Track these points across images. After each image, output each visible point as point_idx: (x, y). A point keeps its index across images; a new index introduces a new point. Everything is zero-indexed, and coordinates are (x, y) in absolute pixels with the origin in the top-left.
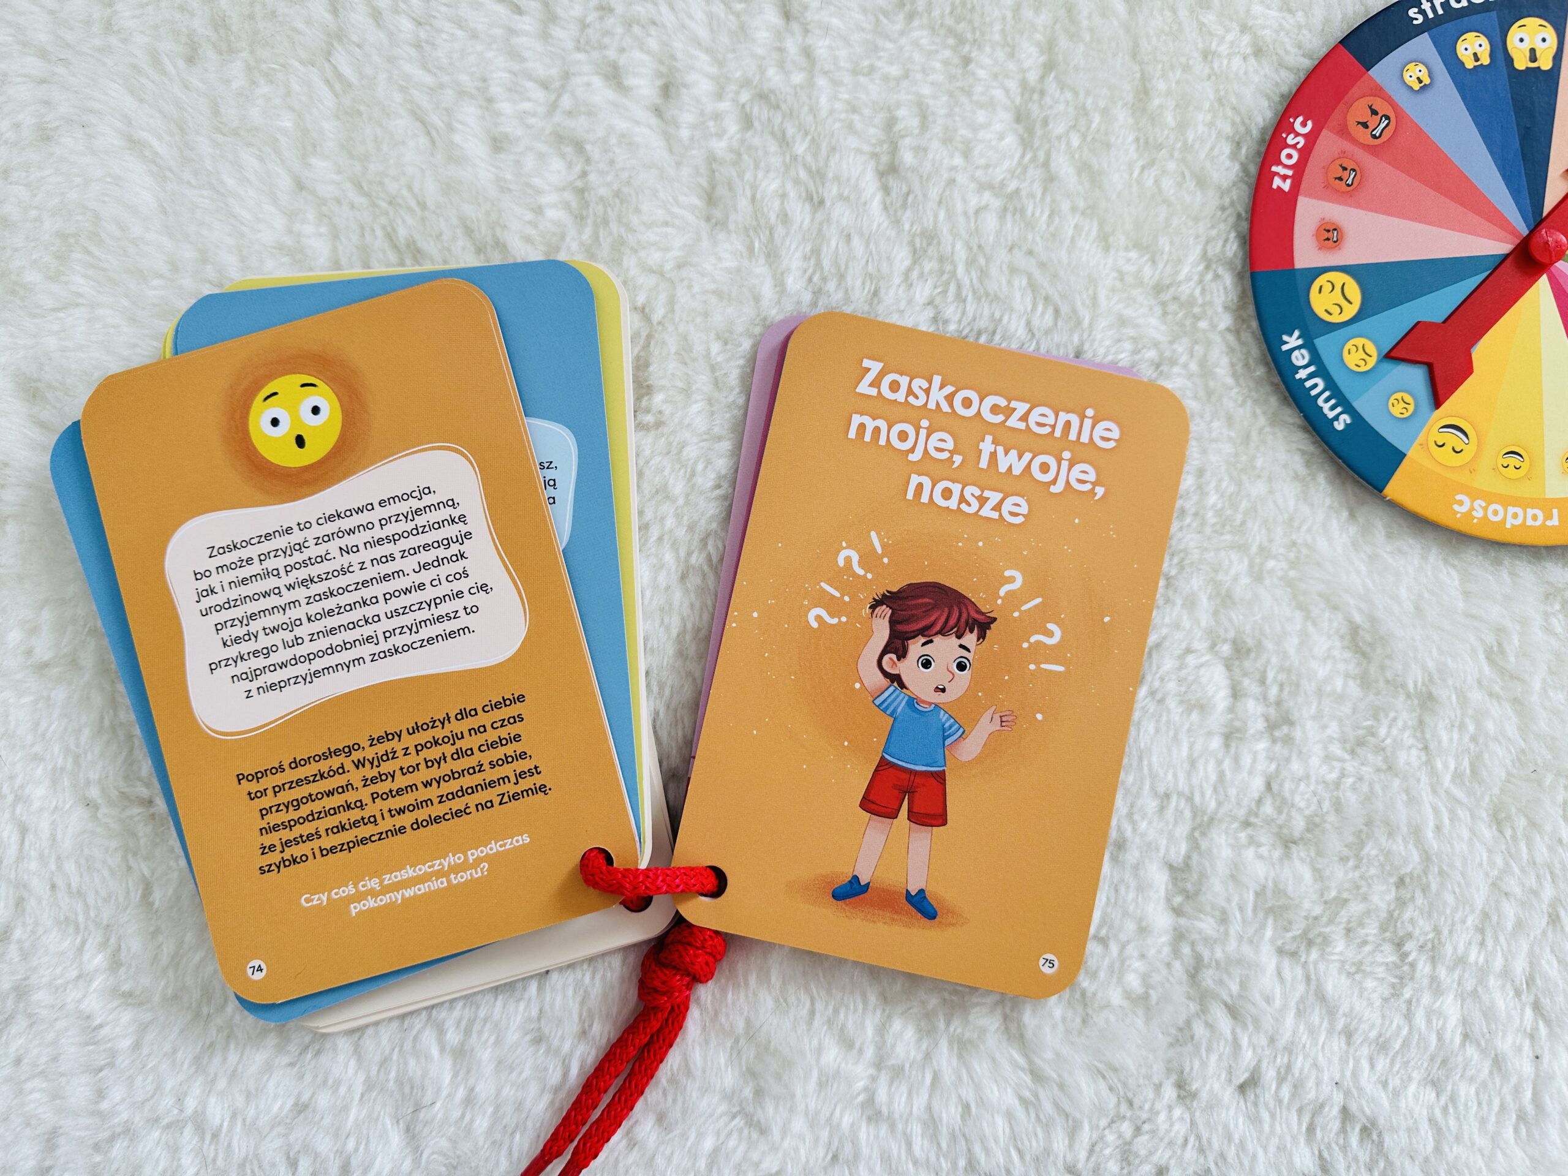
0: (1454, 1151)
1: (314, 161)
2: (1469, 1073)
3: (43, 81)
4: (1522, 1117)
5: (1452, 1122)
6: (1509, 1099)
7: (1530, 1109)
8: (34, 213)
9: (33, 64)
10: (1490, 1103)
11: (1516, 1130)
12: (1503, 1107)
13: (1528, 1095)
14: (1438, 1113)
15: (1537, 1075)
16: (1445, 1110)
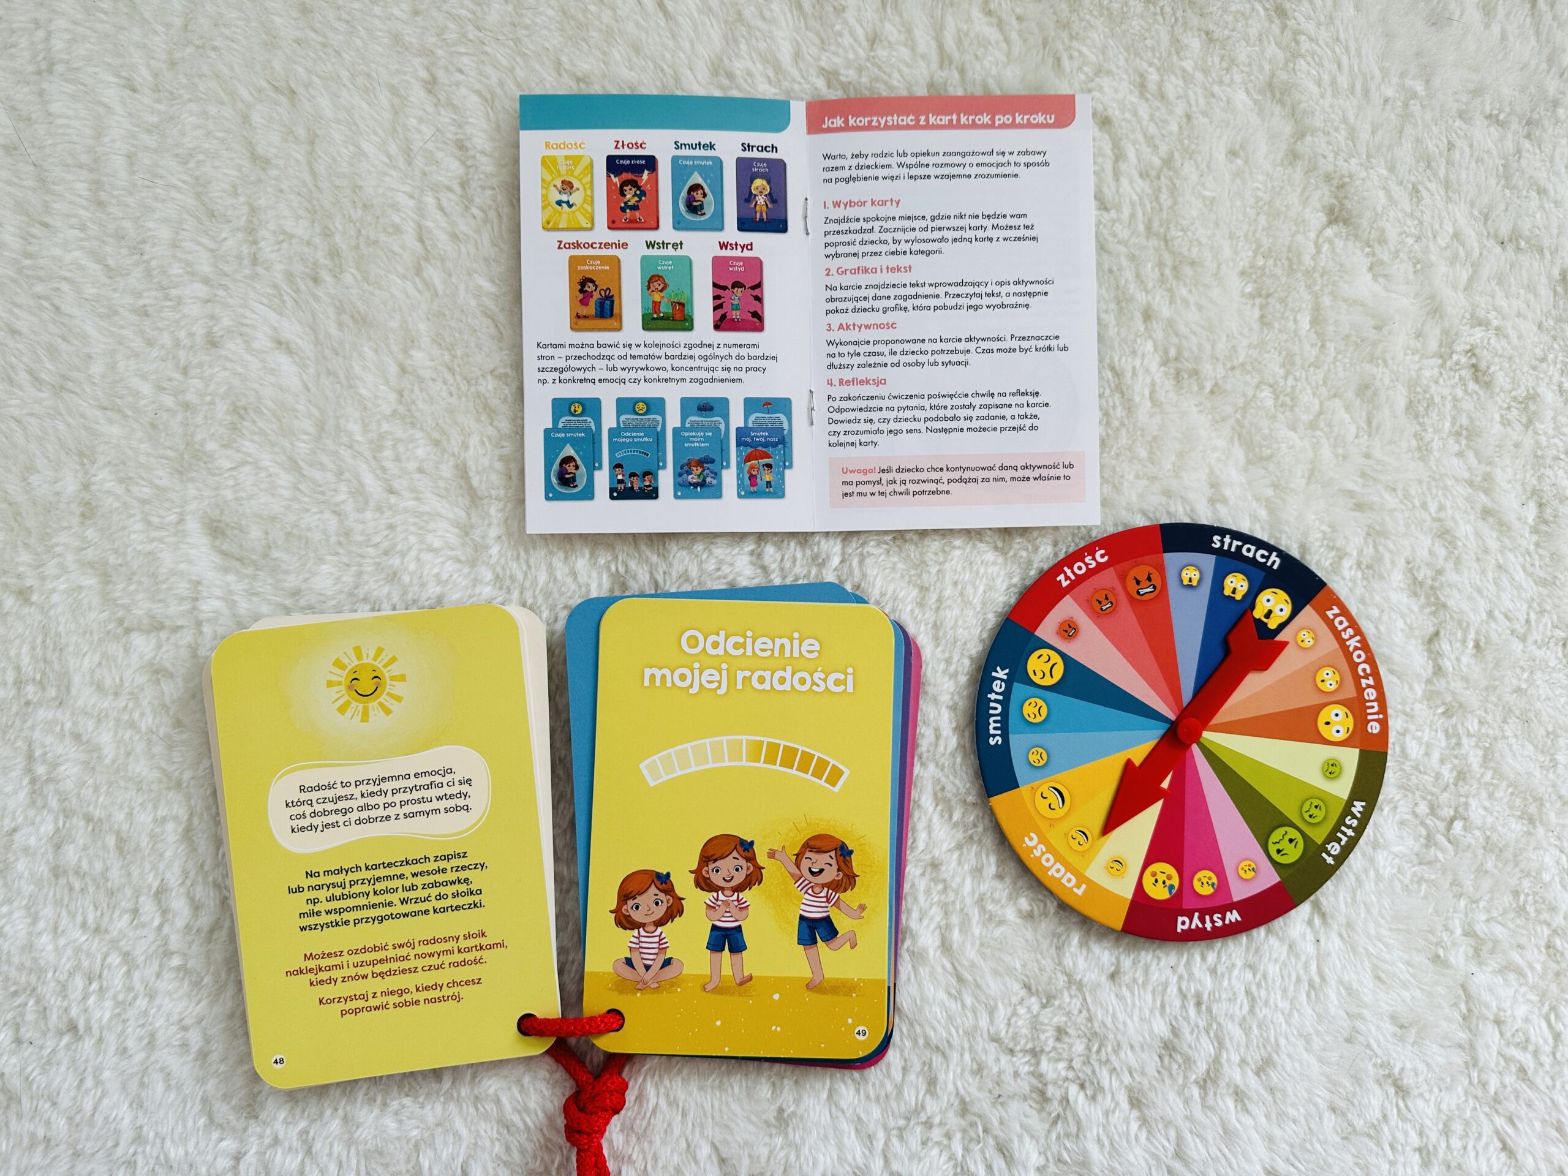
0: (1262, 1012)
1: (414, 353)
2: (1274, 956)
3: (208, 301)
4: (1311, 985)
5: (1263, 993)
6: (1301, 972)
7: (1317, 979)
8: (208, 399)
9: (200, 289)
10: (1289, 976)
11: (1308, 995)
12: (1298, 980)
13: (1314, 968)
14: (1254, 988)
15: (1318, 953)
16: (1259, 985)
